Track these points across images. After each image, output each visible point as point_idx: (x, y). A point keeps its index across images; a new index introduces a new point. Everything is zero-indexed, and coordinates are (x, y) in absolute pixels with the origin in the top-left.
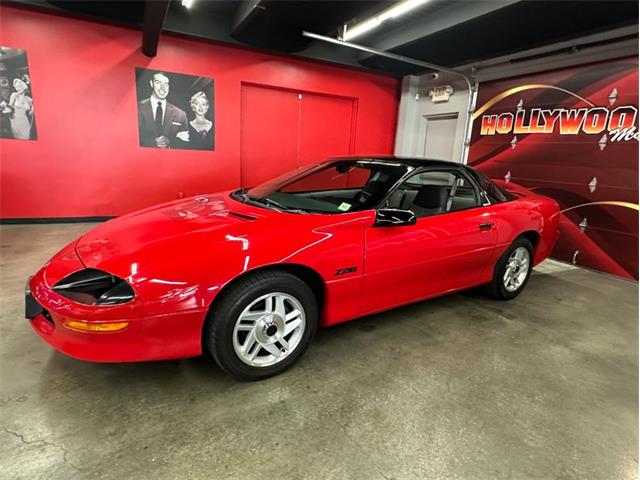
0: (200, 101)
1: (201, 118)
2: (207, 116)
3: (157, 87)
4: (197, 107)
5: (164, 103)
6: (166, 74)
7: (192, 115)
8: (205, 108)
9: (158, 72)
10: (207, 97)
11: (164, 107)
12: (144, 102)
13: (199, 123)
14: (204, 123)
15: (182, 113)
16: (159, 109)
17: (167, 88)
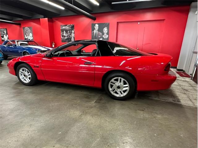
0: (105, 30)
1: (105, 35)
2: (107, 34)
3: (96, 27)
4: (105, 31)
5: (97, 31)
6: (98, 24)
7: (103, 34)
8: (107, 32)
9: (96, 24)
10: (107, 28)
11: (97, 33)
12: (93, 32)
13: (105, 36)
14: (106, 36)
15: (101, 34)
16: (96, 33)
17: (98, 28)
